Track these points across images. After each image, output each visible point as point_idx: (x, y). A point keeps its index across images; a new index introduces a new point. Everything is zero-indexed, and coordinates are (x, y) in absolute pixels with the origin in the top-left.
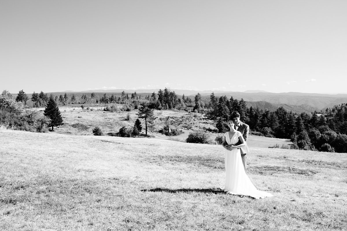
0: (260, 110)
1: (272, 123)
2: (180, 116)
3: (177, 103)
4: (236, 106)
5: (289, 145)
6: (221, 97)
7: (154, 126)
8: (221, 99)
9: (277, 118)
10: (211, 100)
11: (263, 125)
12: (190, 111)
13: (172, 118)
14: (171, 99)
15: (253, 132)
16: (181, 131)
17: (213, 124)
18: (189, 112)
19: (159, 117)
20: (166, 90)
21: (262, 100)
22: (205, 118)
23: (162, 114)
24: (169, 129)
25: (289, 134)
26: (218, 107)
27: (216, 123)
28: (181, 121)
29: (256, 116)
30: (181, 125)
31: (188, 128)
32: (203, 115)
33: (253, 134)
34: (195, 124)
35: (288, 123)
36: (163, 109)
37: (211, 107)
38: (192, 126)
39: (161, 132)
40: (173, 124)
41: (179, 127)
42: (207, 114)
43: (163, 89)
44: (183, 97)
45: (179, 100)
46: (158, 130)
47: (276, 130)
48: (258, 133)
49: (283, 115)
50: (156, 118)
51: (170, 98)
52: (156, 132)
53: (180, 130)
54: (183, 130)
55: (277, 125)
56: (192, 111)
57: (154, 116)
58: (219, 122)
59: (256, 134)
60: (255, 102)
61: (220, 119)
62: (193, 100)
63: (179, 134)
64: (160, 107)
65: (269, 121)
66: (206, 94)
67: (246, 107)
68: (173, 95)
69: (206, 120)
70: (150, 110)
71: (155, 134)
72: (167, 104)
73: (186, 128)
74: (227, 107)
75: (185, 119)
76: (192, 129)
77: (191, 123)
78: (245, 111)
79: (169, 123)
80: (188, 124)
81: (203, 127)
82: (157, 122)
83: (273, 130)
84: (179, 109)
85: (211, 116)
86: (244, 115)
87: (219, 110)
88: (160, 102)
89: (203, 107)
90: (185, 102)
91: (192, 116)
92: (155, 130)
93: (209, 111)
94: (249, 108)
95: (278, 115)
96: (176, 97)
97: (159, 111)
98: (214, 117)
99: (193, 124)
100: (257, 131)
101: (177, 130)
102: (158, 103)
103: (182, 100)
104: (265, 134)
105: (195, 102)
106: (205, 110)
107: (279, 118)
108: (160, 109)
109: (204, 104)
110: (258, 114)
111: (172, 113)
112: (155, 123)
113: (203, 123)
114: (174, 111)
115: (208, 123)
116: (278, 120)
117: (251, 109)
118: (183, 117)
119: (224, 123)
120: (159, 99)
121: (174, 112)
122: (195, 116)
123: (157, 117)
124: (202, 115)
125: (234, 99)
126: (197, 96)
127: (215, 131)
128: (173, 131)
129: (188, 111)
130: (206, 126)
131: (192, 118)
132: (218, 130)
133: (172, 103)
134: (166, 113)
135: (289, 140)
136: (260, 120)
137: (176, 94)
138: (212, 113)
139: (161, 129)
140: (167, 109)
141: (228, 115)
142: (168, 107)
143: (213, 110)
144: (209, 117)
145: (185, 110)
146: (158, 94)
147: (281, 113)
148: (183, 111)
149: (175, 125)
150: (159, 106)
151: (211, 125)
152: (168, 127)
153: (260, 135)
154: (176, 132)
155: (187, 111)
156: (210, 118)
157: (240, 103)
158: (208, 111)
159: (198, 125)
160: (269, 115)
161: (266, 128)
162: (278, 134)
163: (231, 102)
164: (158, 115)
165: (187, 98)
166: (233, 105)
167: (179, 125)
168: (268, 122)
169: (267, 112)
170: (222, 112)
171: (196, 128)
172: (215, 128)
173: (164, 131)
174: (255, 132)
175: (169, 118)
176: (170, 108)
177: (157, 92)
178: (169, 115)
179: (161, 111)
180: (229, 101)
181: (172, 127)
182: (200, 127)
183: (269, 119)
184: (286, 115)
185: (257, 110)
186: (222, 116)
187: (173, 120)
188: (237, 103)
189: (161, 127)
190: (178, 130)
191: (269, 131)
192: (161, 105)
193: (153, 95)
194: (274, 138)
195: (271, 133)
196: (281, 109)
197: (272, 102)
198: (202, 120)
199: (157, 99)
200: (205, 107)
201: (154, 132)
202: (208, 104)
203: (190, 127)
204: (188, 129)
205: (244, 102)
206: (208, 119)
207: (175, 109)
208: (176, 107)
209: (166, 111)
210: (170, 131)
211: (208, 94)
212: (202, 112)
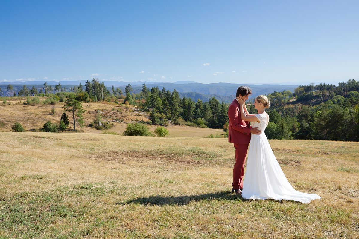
0: (192, 101)
1: (205, 113)
2: (110, 109)
3: (106, 95)
4: (168, 98)
5: (222, 134)
6: (153, 88)
7: (83, 120)
8: (153, 90)
9: (210, 108)
10: (142, 91)
11: (196, 116)
12: (121, 102)
13: (102, 110)
14: (100, 91)
15: (187, 123)
16: (113, 124)
17: (146, 116)
18: (120, 104)
19: (88, 110)
20: (93, 81)
21: (192, 91)
22: (137, 110)
23: (91, 107)
24: (100, 122)
25: (221, 124)
26: (151, 98)
27: (149, 115)
28: (111, 114)
29: (189, 107)
30: (112, 118)
31: (120, 121)
32: (135, 106)
33: (186, 125)
34: (127, 117)
35: (220, 114)
36: (91, 102)
37: (143, 99)
38: (124, 119)
39: (90, 126)
40: (103, 117)
41: (110, 120)
42: (139, 106)
43: (90, 80)
44: (113, 89)
45: (108, 92)
46: (87, 124)
47: (209, 120)
48: (192, 124)
49: (216, 105)
50: (84, 111)
51: (98, 89)
52: (85, 126)
53: (111, 123)
54: (115, 124)
55: (210, 115)
56: (123, 103)
57: (82, 109)
58: (153, 113)
59: (190, 125)
60: (185, 93)
61: (153, 111)
62: (123, 91)
63: (110, 128)
64: (88, 99)
65: (202, 111)
66: (135, 85)
67: (179, 97)
68: (101, 86)
69: (138, 112)
70: (78, 103)
71: (84, 128)
72: (95, 96)
73: (117, 121)
74: (159, 98)
75: (116, 111)
76: (124, 121)
77: (123, 116)
78: (178, 102)
79: (99, 116)
80: (120, 116)
81: (136, 119)
82: (85, 115)
83: (206, 121)
84: (109, 101)
85: (144, 108)
86: (178, 106)
87: (152, 101)
88: (88, 94)
89: (134, 99)
90: (115, 93)
91: (123, 108)
92: (84, 124)
93: (141, 102)
94: (182, 99)
95: (210, 106)
96: (105, 88)
97: (87, 104)
98: (146, 109)
99: (124, 117)
100: (191, 122)
101: (108, 124)
102: (85, 95)
103: (111, 91)
104: (198, 124)
105: (125, 94)
106: (136, 101)
107: (212, 108)
108: (88, 102)
109: (135, 96)
110: (191, 104)
111: (101, 106)
112: (84, 117)
113: (136, 115)
114: (103, 103)
115: (140, 115)
116: (211, 110)
117: (184, 100)
118: (113, 110)
119: (157, 114)
120: (86, 90)
121: (104, 105)
122: (126, 108)
123: (86, 110)
124: (134, 107)
125: (166, 90)
126: (127, 87)
127: (148, 123)
128: (103, 125)
129: (119, 103)
130: (138, 118)
131: (123, 110)
132: (151, 122)
133: (101, 95)
134: (95, 106)
135: (222, 130)
136: (193, 111)
137: (105, 86)
138: (144, 105)
139: (91, 122)
140: (95, 101)
141: (161, 106)
142: (97, 99)
143: (145, 102)
144: (141, 108)
145: (115, 102)
146: (85, 85)
147: (214, 104)
148: (113, 103)
149: (106, 118)
150: (86, 98)
151: (144, 117)
152: (98, 120)
153: (193, 126)
154: (107, 126)
155: (117, 103)
156: (142, 110)
157: (173, 94)
158: (140, 103)
159: (130, 117)
160: (202, 106)
161: (200, 118)
162: (212, 125)
163: (163, 92)
164: (87, 108)
165: (117, 90)
166: (166, 96)
167: (110, 118)
168: (201, 113)
169: (200, 103)
170: (155, 103)
171: (128, 121)
172: (148, 120)
173: (94, 125)
174: (189, 123)
175: (99, 111)
176: (99, 100)
177: (84, 84)
178: (98, 108)
179: (89, 103)
180: (161, 92)
181: (102, 121)
182: (132, 120)
183: (202, 110)
184: (218, 105)
185: (190, 100)
186: (155, 108)
187: (103, 113)
188: (169, 95)
189: (90, 121)
190: (109, 123)
191: (202, 122)
192: (89, 97)
193: (80, 86)
194: (208, 129)
195: (205, 124)
196: (213, 99)
197: (202, 93)
198: (134, 112)
199: (84, 91)
200: (136, 98)
201: (83, 126)
202: (139, 95)
203: (121, 120)
204: (119, 122)
205: (177, 93)
206: (140, 110)
207: (105, 101)
208: (106, 99)
209: (95, 104)
210: (100, 125)
211: (137, 85)
212: (133, 104)
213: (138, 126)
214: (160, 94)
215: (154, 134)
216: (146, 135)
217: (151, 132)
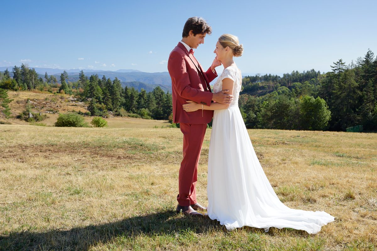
0: (135, 90)
1: (149, 104)
2: (42, 98)
3: (38, 83)
4: (109, 86)
5: (167, 126)
6: (92, 76)
7: (10, 111)
8: (92, 78)
9: (154, 98)
10: (80, 79)
11: (139, 107)
12: (56, 91)
13: (33, 100)
14: (31, 78)
15: (129, 114)
16: (46, 115)
17: (84, 106)
18: (54, 94)
19: (16, 99)
20: (23, 67)
21: (135, 81)
22: (74, 100)
23: (20, 96)
24: (30, 113)
25: (166, 115)
26: (89, 87)
27: (88, 105)
28: (44, 104)
29: (132, 97)
30: (45, 109)
31: (54, 111)
32: (72, 96)
33: (129, 116)
34: (62, 107)
35: (165, 104)
36: (20, 90)
37: (80, 88)
38: (59, 109)
39: (19, 117)
40: (34, 107)
41: (42, 111)
42: (76, 96)
43: (19, 66)
44: (46, 76)
45: (41, 80)
46: (14, 116)
47: (153, 111)
48: (135, 115)
49: (160, 95)
50: (11, 101)
51: (28, 76)
52: (12, 117)
53: (44, 114)
54: (48, 115)
55: (154, 106)
56: (57, 93)
57: (8, 98)
58: (91, 103)
59: (133, 117)
60: (128, 82)
61: (92, 101)
62: (58, 79)
63: (42, 120)
64: (16, 87)
65: (145, 101)
66: (73, 73)
67: (121, 86)
68: (32, 73)
69: (76, 102)
70: (2, 91)
71: (11, 120)
72: (25, 84)
73: (51, 112)
74: (99, 87)
75: (49, 101)
76: (58, 112)
77: (58, 106)
78: (120, 92)
79: (30, 107)
80: (54, 107)
81: (73, 110)
82: (12, 106)
83: (150, 112)
84: (41, 90)
85: (82, 97)
86: (119, 95)
87: (90, 90)
88: (16, 81)
89: (71, 88)
90: (49, 81)
91: (58, 97)
92: (11, 115)
93: (79, 91)
94: (124, 88)
95: (155, 95)
96: (36, 75)
97: (15, 93)
98: (84, 99)
99: (59, 107)
100: (134, 113)
101: (39, 115)
102: (13, 82)
103: (44, 79)
104: (142, 115)
105: (61, 82)
106: (73, 90)
107: (157, 98)
108: (16, 90)
109: (71, 84)
110: (134, 94)
111: (32, 95)
112: (11, 107)
113: (72, 105)
114: (34, 92)
115: (78, 105)
116: (156, 100)
117: (126, 89)
118: (46, 99)
119: (97, 105)
120: (14, 77)
121: (36, 94)
122: (62, 98)
123: (13, 99)
124: (70, 97)
125: (107, 79)
126: (62, 75)
127: (86, 114)
128: (34, 116)
129: (53, 92)
130: (76, 108)
131: (58, 100)
132: (90, 113)
133: (32, 82)
134: (24, 95)
135: (167, 121)
136: (137, 101)
137: (36, 72)
138: (82, 95)
139: (19, 113)
140: (25, 90)
141: (101, 96)
142: (27, 88)
143: (83, 91)
144: (78, 98)
145: (49, 91)
146: (13, 71)
147: (158, 93)
148: (46, 92)
149: (38, 109)
150: (14, 86)
151: (82, 107)
152: (28, 111)
153: (136, 117)
154: (39, 117)
155: (51, 92)
156: (80, 100)
157: (114, 82)
158: (77, 92)
159: (66, 107)
160: (145, 96)
161: (143, 109)
162: (157, 116)
163: (103, 81)
164: (14, 97)
165: (51, 77)
166: (106, 85)
167: (43, 109)
168: (145, 103)
169: (144, 92)
170: (94, 92)
171: (63, 112)
172: (86, 111)
173: (23, 116)
174: (132, 114)
175: (29, 100)
176: (29, 88)
178: (28, 97)
179: (17, 92)
180: (102, 80)
181: (33, 112)
182: (69, 110)
183: (145, 100)
184: (163, 95)
185: (133, 90)
186: (93, 97)
187: (34, 103)
188: (110, 84)
189: (18, 112)
190: (41, 114)
191: (146, 113)
192: (17, 84)
193: (6, 72)
194: (152, 120)
195: (149, 115)
196: (157, 89)
197: (146, 83)
198: (71, 102)
199: (12, 78)
200: (72, 87)
201: (10, 117)
202: (76, 83)
203: (56, 111)
204: (53, 113)
205: (119, 81)
206: (78, 100)
207: (36, 90)
208: (37, 88)
209: (24, 92)
210: (31, 116)
211: (75, 73)
212: (70, 93)
213: (71, 117)
214: (100, 82)
215: (91, 125)
216: (81, 126)
217: (86, 124)
